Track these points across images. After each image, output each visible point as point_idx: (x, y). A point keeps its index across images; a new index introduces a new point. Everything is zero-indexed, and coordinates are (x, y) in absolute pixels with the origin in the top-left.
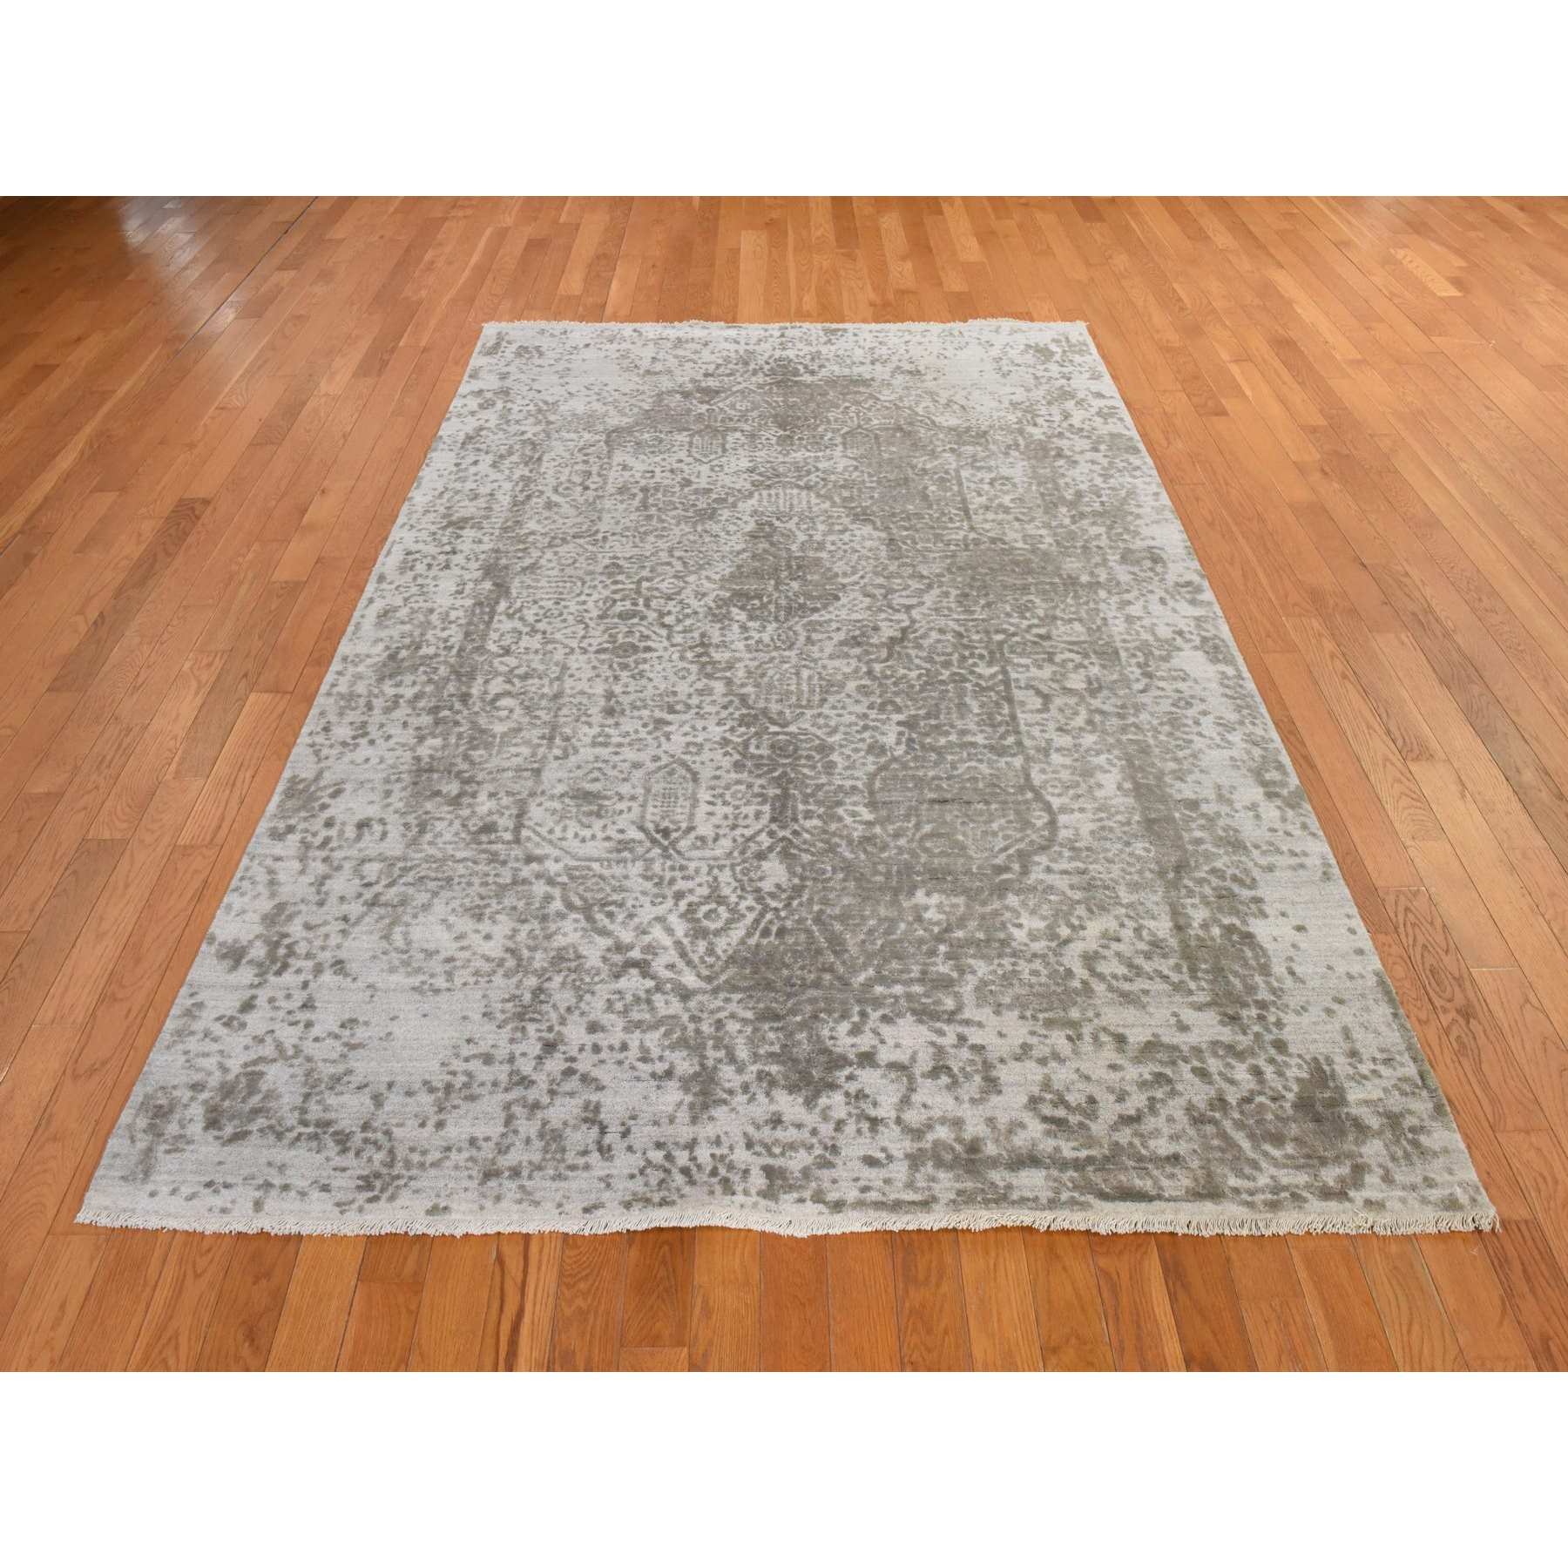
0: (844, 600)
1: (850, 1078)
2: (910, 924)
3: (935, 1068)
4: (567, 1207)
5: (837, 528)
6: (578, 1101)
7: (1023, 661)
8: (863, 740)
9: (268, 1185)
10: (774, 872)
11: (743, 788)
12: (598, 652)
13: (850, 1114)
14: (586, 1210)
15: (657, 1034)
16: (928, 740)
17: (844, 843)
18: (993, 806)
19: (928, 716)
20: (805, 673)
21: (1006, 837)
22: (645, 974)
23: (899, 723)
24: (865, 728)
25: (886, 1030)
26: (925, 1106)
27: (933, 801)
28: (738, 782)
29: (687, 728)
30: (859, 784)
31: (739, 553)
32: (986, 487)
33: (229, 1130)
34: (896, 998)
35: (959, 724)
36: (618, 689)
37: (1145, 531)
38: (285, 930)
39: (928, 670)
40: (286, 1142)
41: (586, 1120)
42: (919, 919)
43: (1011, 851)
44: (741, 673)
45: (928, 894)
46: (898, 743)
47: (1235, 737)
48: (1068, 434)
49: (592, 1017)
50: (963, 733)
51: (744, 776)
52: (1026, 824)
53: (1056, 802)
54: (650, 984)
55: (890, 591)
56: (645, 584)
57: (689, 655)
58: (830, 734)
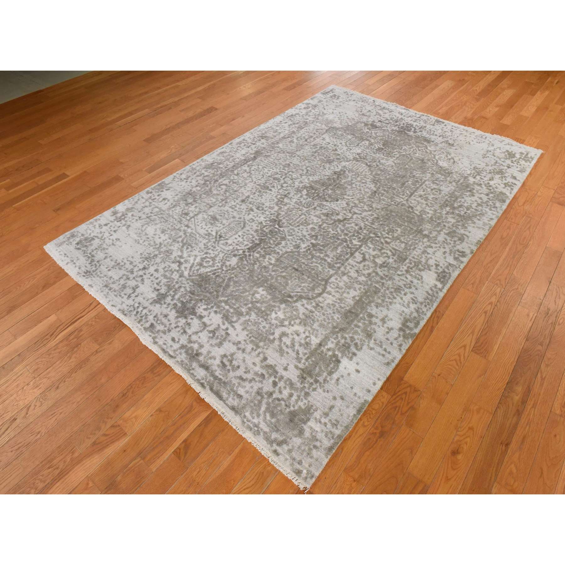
0: (339, 202)
1: (192, 319)
2: (250, 294)
3: (212, 331)
4: (110, 302)
5: (364, 181)
6: (136, 283)
7: (371, 246)
8: (296, 242)
9: (73, 261)
10: (234, 261)
11: (251, 236)
12: (258, 185)
13: (182, 326)
14: (112, 305)
15: (166, 280)
16: (314, 252)
17: (258, 264)
18: (309, 280)
19: (322, 246)
20: (303, 216)
21: (302, 289)
22: (179, 266)
23: (311, 243)
24: (301, 239)
25: (213, 314)
26: (199, 337)
27: (294, 268)
28: (252, 235)
29: (256, 215)
30: (281, 252)
31: (325, 176)
32: (429, 190)
33: (79, 247)
34: (224, 309)
35: (328, 253)
36: (251, 196)
37: (470, 229)
38: (128, 213)
39: (338, 233)
40: (84, 255)
41: (133, 288)
42: (253, 295)
43: (298, 294)
44: (286, 208)
45: (263, 290)
46: (305, 248)
47: (413, 306)
48: (483, 186)
49: (159, 268)
50: (327, 256)
51: (255, 234)
52: (313, 289)
53: (329, 289)
54: (177, 268)
55: (356, 206)
56: (290, 173)
57: (279, 196)
58: (289, 236)
